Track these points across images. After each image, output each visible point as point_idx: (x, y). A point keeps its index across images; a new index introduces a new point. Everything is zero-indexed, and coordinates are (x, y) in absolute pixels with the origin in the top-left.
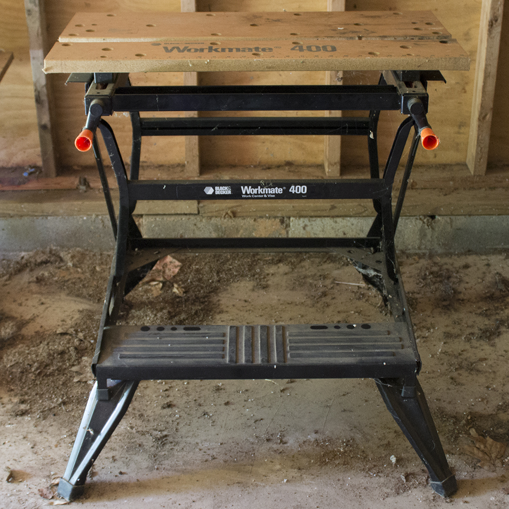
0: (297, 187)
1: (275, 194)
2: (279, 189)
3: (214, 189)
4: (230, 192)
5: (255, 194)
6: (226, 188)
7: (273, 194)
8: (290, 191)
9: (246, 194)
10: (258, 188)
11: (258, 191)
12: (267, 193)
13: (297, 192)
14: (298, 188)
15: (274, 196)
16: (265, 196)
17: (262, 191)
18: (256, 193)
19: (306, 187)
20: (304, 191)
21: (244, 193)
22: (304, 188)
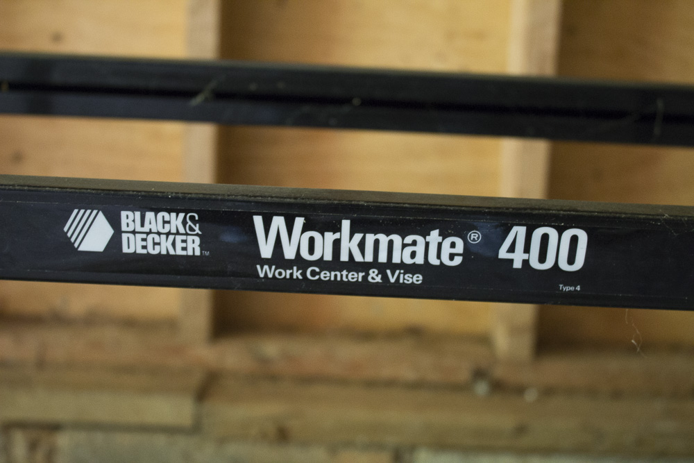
0: (538, 234)
1: (425, 268)
2: (447, 243)
3: (115, 222)
4: (193, 246)
5: (321, 263)
6: (176, 221)
7: (412, 269)
8: (503, 254)
9: (278, 258)
10: (337, 228)
11: (337, 244)
12: (383, 258)
13: (535, 264)
14: (545, 238)
15: (417, 279)
16: (374, 276)
17: (362, 246)
18: (328, 257)
19: (583, 237)
20: (571, 261)
21: (266, 251)
22: (574, 240)
